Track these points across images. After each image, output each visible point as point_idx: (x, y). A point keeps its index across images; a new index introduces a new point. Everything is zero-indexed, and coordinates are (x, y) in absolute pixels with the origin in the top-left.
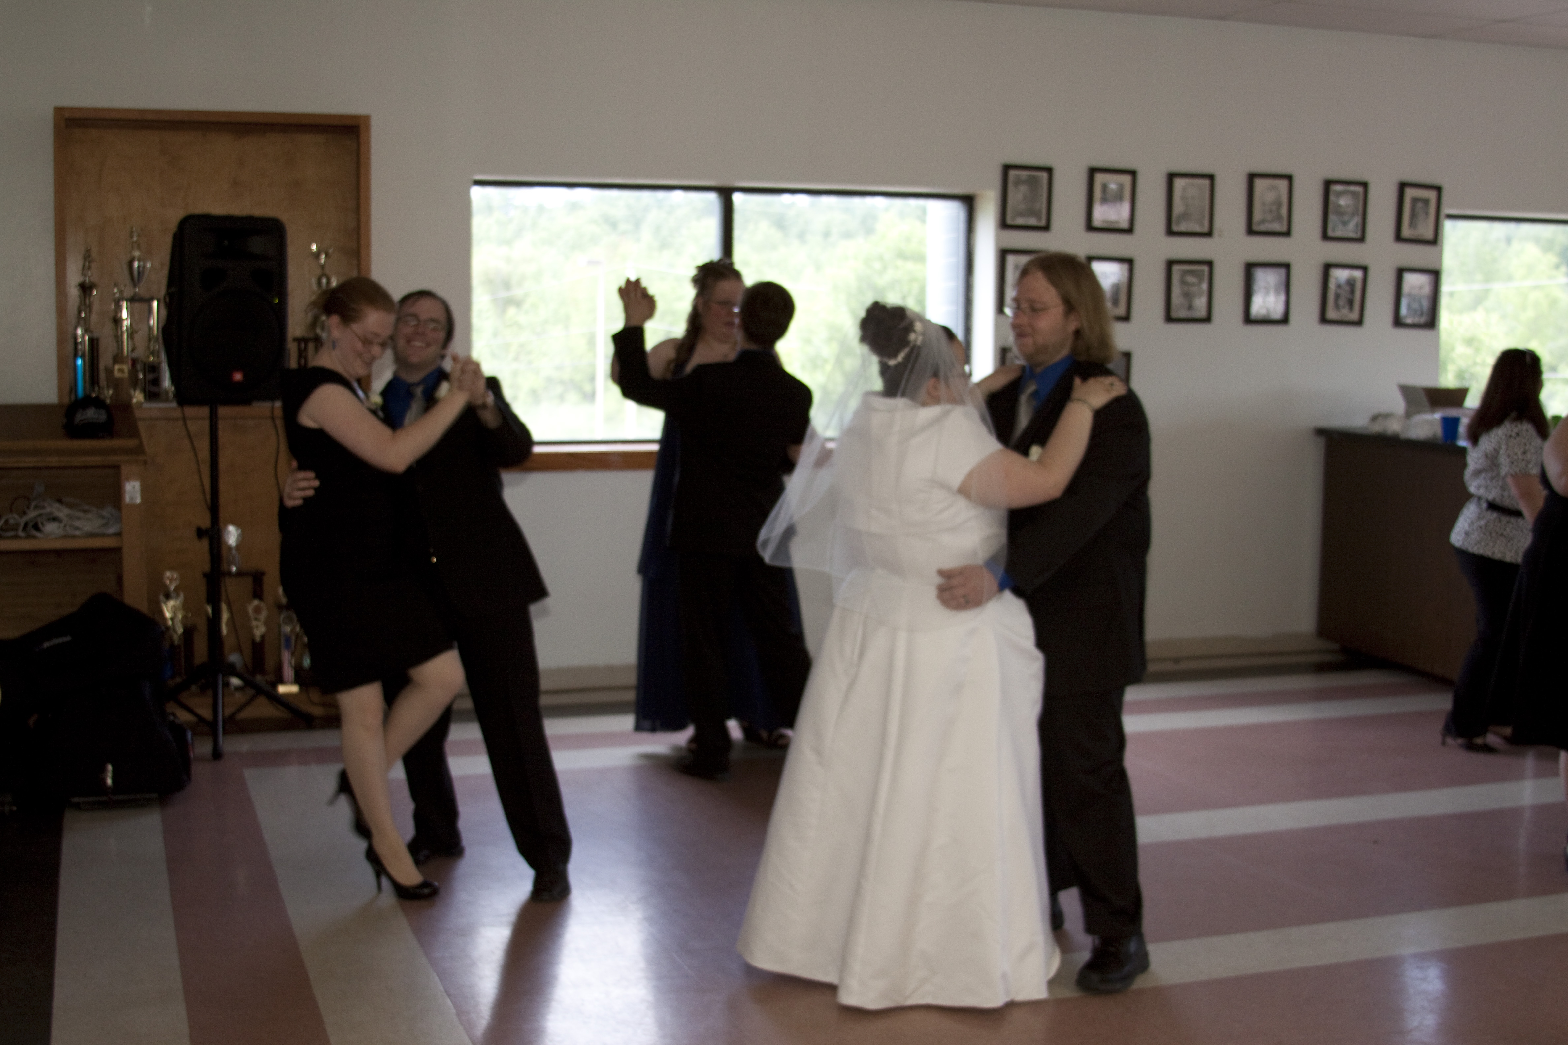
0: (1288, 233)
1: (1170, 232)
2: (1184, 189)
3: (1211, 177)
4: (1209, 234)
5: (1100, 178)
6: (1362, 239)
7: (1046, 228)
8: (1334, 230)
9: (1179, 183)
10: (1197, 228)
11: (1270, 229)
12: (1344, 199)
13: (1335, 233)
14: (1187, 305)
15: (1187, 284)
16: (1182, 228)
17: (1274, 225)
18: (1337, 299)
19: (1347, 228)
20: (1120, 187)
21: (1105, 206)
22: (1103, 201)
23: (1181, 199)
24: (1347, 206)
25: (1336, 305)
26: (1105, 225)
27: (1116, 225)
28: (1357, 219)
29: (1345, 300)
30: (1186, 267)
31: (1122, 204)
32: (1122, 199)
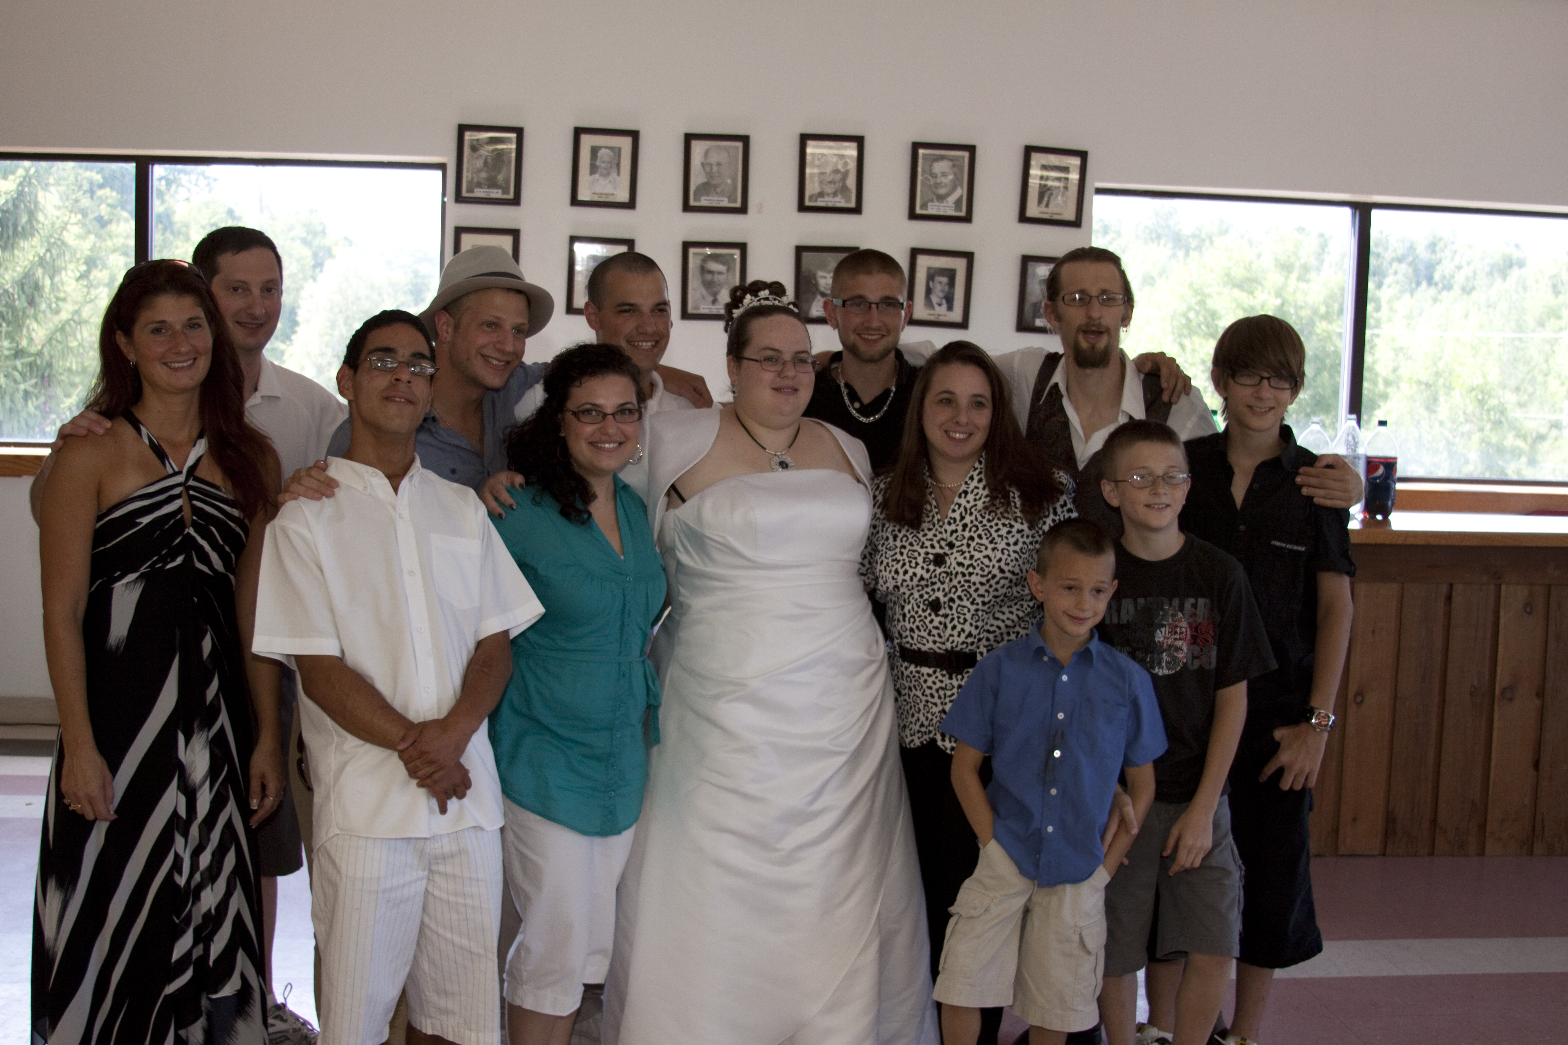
0: (857, 210)
1: (687, 207)
2: (707, 153)
3: (745, 140)
4: (743, 210)
5: (587, 141)
6: (966, 218)
8: (924, 206)
9: (698, 148)
10: (725, 203)
11: (830, 205)
12: (940, 167)
13: (927, 209)
14: (711, 299)
15: (711, 272)
16: (704, 202)
17: (837, 199)
18: (929, 291)
19: (945, 204)
20: (617, 151)
21: (597, 176)
22: (594, 169)
23: (703, 164)
24: (944, 174)
25: (929, 303)
26: (596, 198)
27: (611, 199)
28: (961, 192)
29: (941, 295)
30: (708, 251)
31: (619, 174)
32: (618, 165)
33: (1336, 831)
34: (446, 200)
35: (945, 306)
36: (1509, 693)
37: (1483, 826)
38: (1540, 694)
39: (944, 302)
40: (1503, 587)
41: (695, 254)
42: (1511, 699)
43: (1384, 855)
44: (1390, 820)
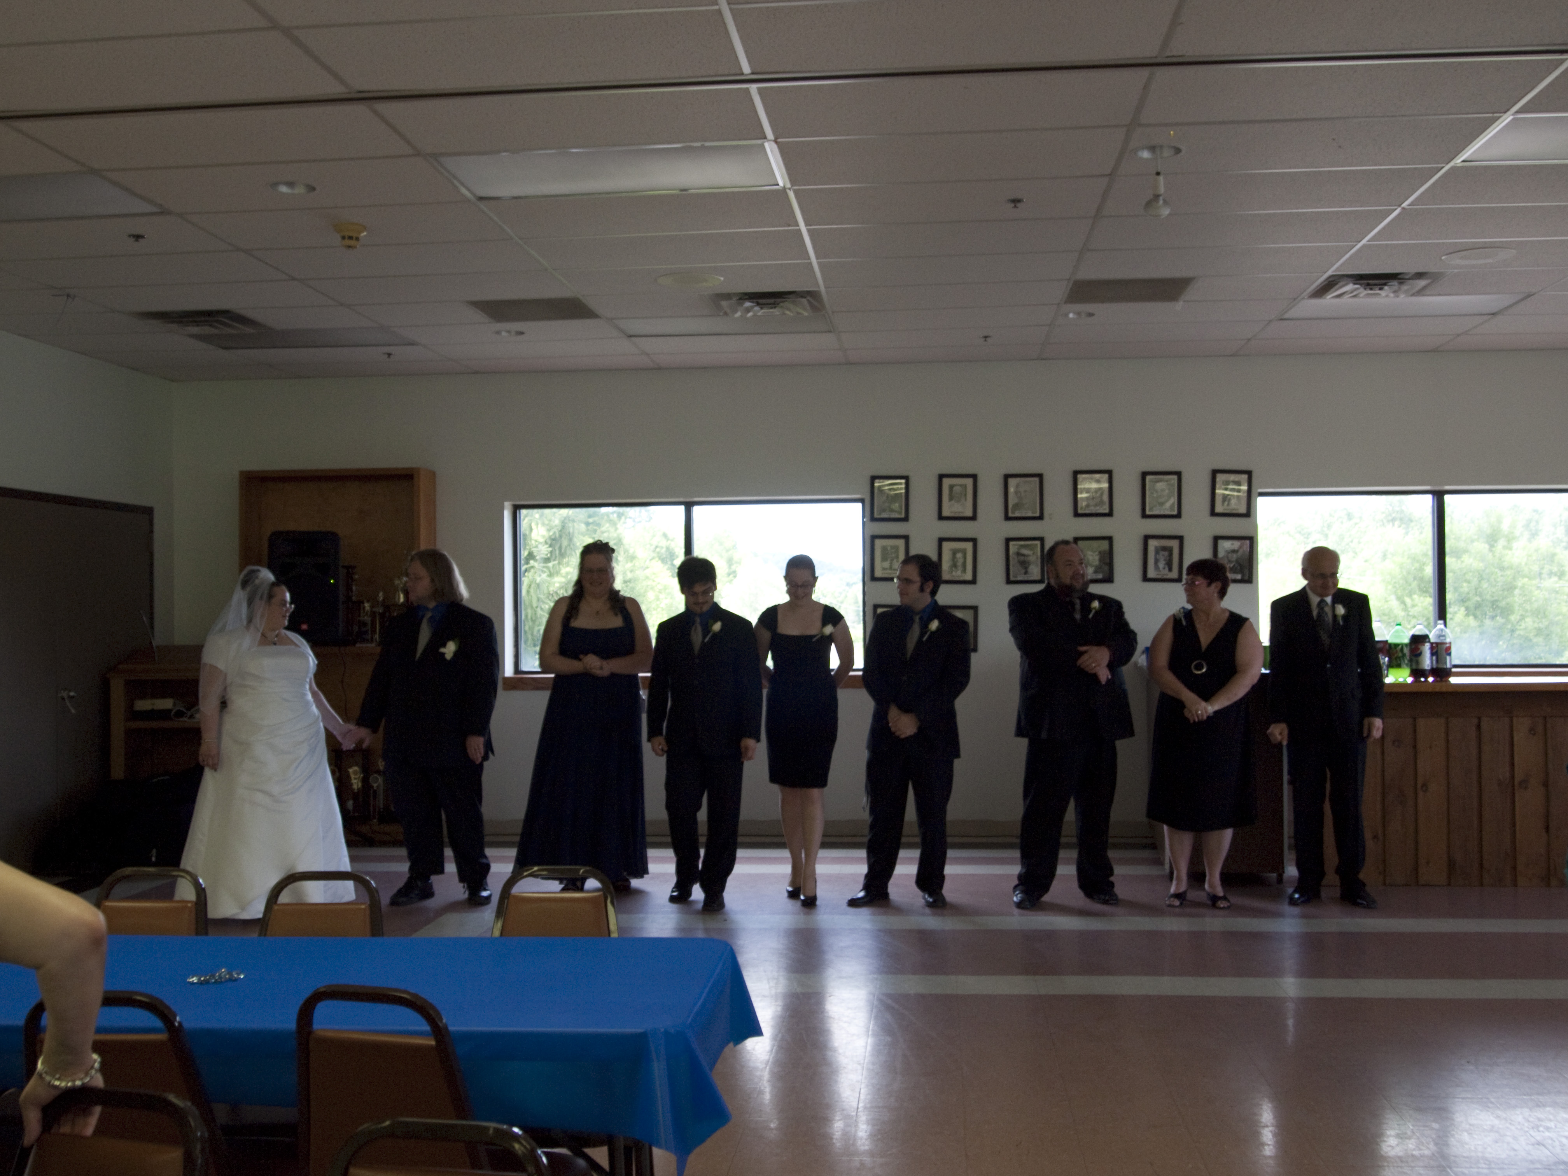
0: (1110, 514)
1: (1007, 518)
2: (1017, 486)
3: (1040, 476)
4: (1041, 517)
5: (946, 482)
6: (1178, 516)
7: (906, 519)
8: (1151, 509)
9: (1012, 482)
10: (1030, 514)
11: (1094, 512)
12: (1160, 486)
13: (1153, 511)
14: (1023, 571)
15: (1024, 555)
16: (1017, 514)
17: (1098, 508)
18: (1157, 561)
19: (1164, 507)
20: (964, 487)
21: (953, 502)
22: (951, 498)
23: (1016, 492)
24: (1163, 490)
25: (1157, 567)
26: (952, 515)
27: (961, 515)
28: (1173, 500)
29: (1164, 562)
30: (1022, 543)
31: (966, 500)
32: (965, 495)
33: (1416, 869)
34: (865, 520)
35: (1167, 569)
36: (1524, 784)
37: (1514, 868)
38: (1546, 785)
39: (1167, 567)
40: (1515, 719)
41: (1014, 545)
42: (1526, 788)
43: (1449, 885)
44: (1451, 864)
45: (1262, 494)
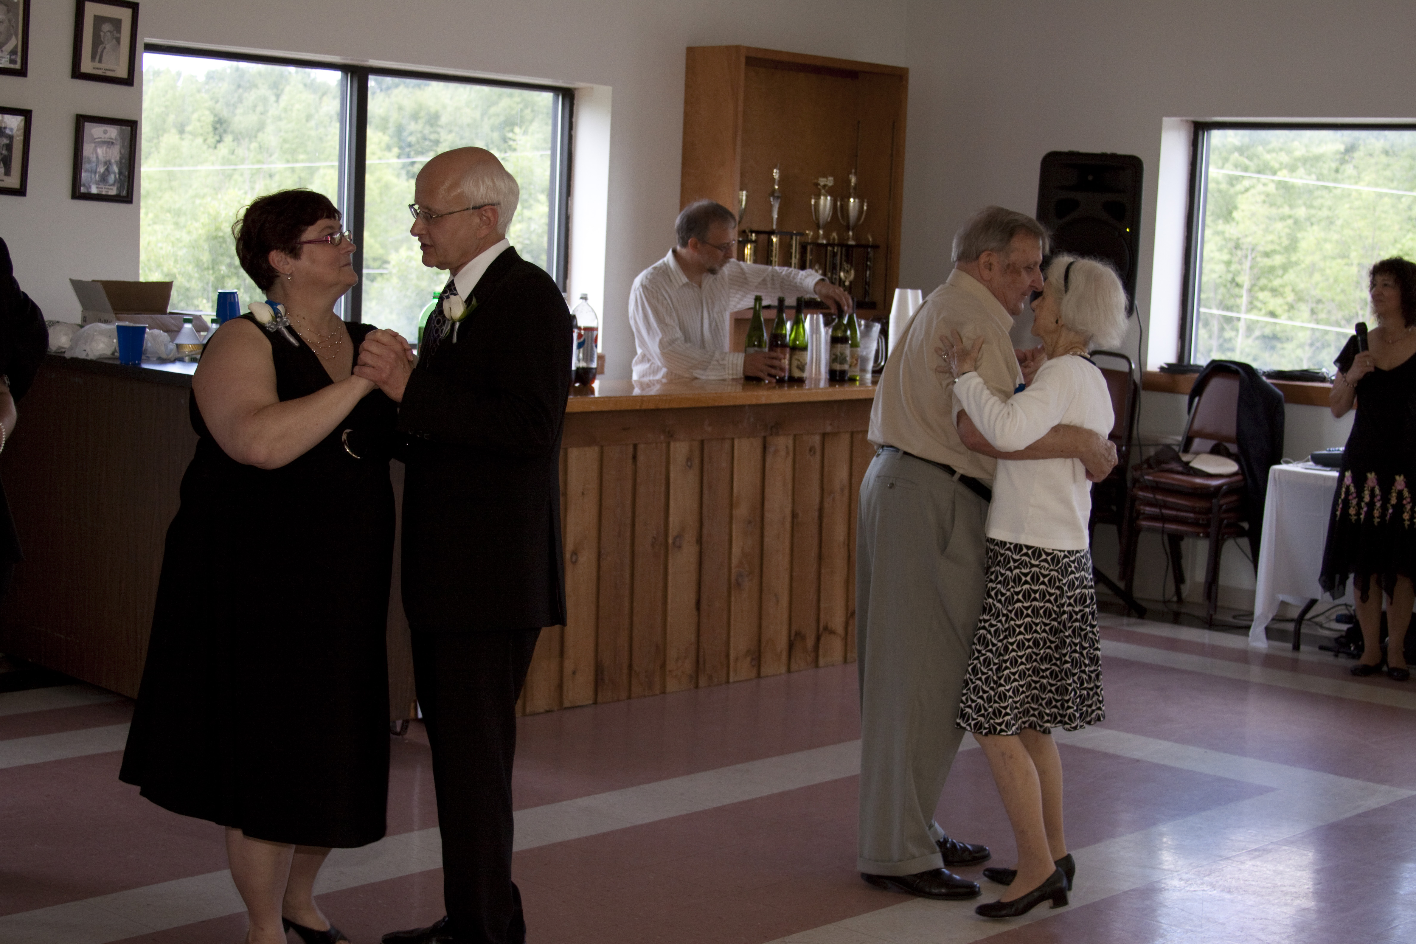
28: (15, 42)
33: (561, 686)
35: (3, 170)
36: (678, 541)
38: (700, 541)
39: (3, 165)
40: (672, 444)
42: (680, 547)
43: (596, 703)
45: (152, 48)
